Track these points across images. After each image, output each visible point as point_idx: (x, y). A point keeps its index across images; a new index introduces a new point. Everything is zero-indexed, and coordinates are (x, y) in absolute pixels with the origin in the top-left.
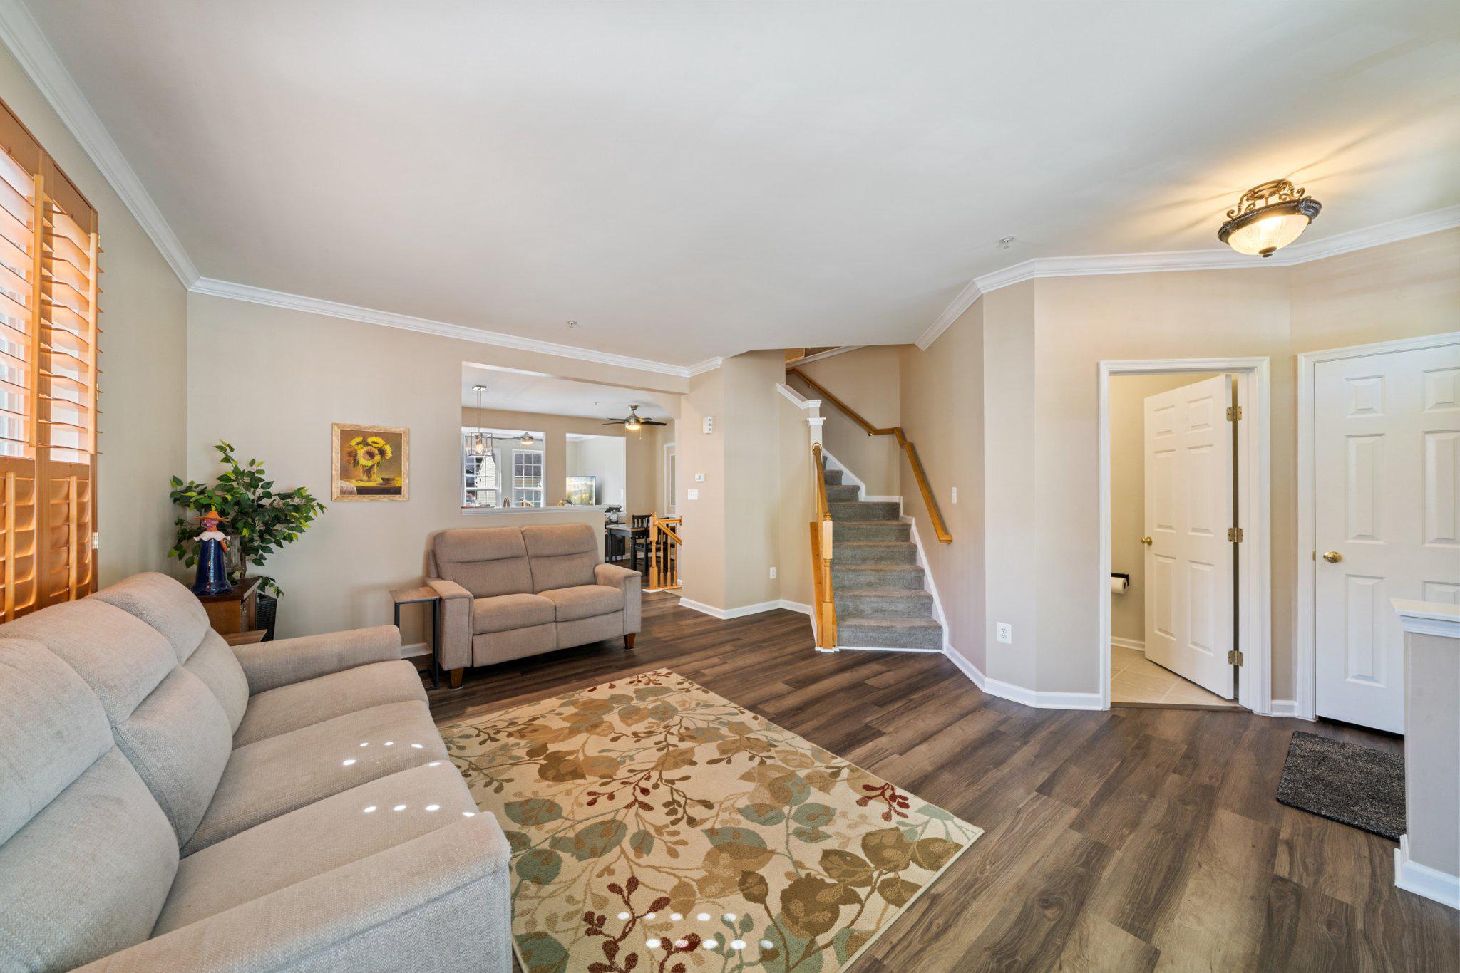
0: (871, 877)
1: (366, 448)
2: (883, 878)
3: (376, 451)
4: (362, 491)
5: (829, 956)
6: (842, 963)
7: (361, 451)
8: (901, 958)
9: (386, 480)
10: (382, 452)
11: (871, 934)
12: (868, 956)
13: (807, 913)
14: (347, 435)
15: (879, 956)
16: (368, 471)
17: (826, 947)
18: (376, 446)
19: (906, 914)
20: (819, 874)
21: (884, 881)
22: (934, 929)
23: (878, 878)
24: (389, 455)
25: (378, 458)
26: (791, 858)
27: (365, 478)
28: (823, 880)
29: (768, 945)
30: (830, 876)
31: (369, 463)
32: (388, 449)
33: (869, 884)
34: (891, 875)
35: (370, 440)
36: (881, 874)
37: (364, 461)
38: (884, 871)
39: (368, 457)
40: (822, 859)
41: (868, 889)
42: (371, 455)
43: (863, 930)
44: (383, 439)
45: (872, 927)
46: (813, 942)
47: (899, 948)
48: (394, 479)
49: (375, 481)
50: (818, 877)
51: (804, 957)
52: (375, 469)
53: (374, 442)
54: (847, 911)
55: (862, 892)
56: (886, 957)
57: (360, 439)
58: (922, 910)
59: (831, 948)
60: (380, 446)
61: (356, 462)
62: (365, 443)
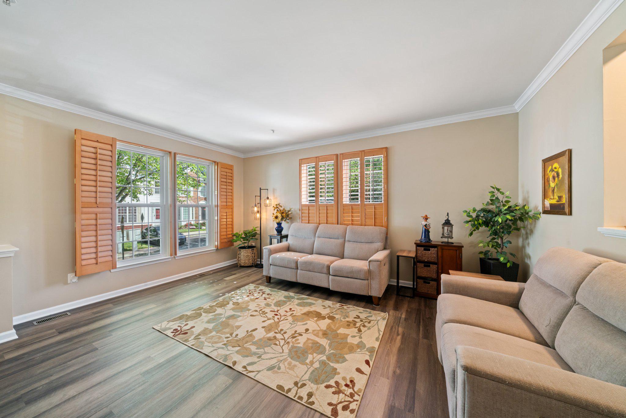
1: (553, 173)
3: (556, 175)
4: (552, 207)
7: (551, 176)
9: (560, 198)
14: (546, 163)
16: (553, 191)
24: (561, 176)
25: (556, 180)
26: (225, 310)
27: (552, 197)
30: (215, 309)
31: (553, 185)
32: (560, 171)
42: (554, 178)
44: (558, 163)
49: (555, 199)
52: (555, 189)
53: (555, 168)
57: (550, 168)
60: (557, 170)
61: (549, 185)
62: (552, 170)
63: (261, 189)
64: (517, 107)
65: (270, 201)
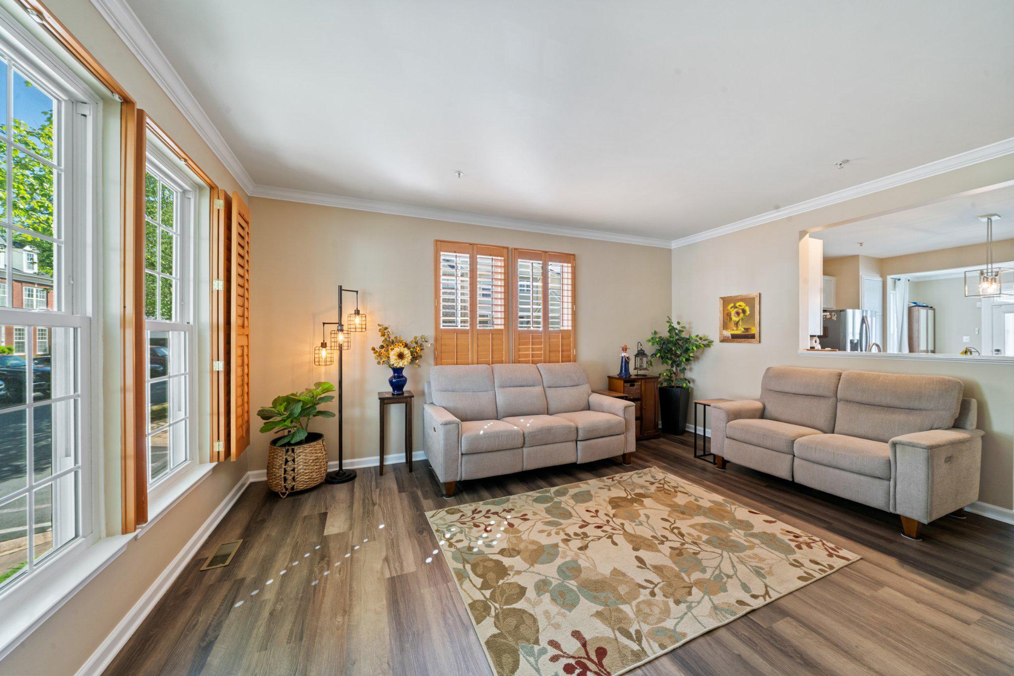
0: (496, 602)
1: (736, 310)
2: (493, 609)
3: (741, 311)
4: (735, 337)
5: (460, 566)
6: (454, 569)
7: (733, 312)
8: (443, 592)
9: (747, 330)
10: (744, 311)
11: (461, 584)
12: (451, 580)
13: (485, 567)
14: (726, 301)
15: (449, 584)
16: (737, 324)
17: (464, 567)
18: (740, 307)
19: (464, 607)
20: (507, 580)
21: (490, 608)
22: (448, 615)
23: (494, 606)
24: (748, 313)
25: (742, 315)
26: (525, 571)
27: (735, 329)
28: (503, 579)
29: (475, 550)
30: (503, 583)
31: (737, 319)
32: (747, 309)
33: (490, 599)
34: (493, 613)
35: (737, 305)
36: (496, 608)
37: (735, 318)
38: (497, 611)
39: (736, 315)
40: (519, 585)
41: (488, 596)
42: (738, 313)
43: (464, 583)
44: (745, 302)
45: (464, 586)
46: (468, 563)
47: (448, 594)
48: (750, 329)
49: (740, 331)
50: (506, 578)
51: (463, 558)
52: (740, 323)
53: (740, 306)
54: (479, 581)
55: (488, 593)
56: (447, 586)
57: (732, 305)
58: (463, 617)
59: (462, 567)
60: (743, 307)
61: (731, 319)
62: (735, 307)
63: (341, 289)
64: (674, 245)
65: (364, 319)
